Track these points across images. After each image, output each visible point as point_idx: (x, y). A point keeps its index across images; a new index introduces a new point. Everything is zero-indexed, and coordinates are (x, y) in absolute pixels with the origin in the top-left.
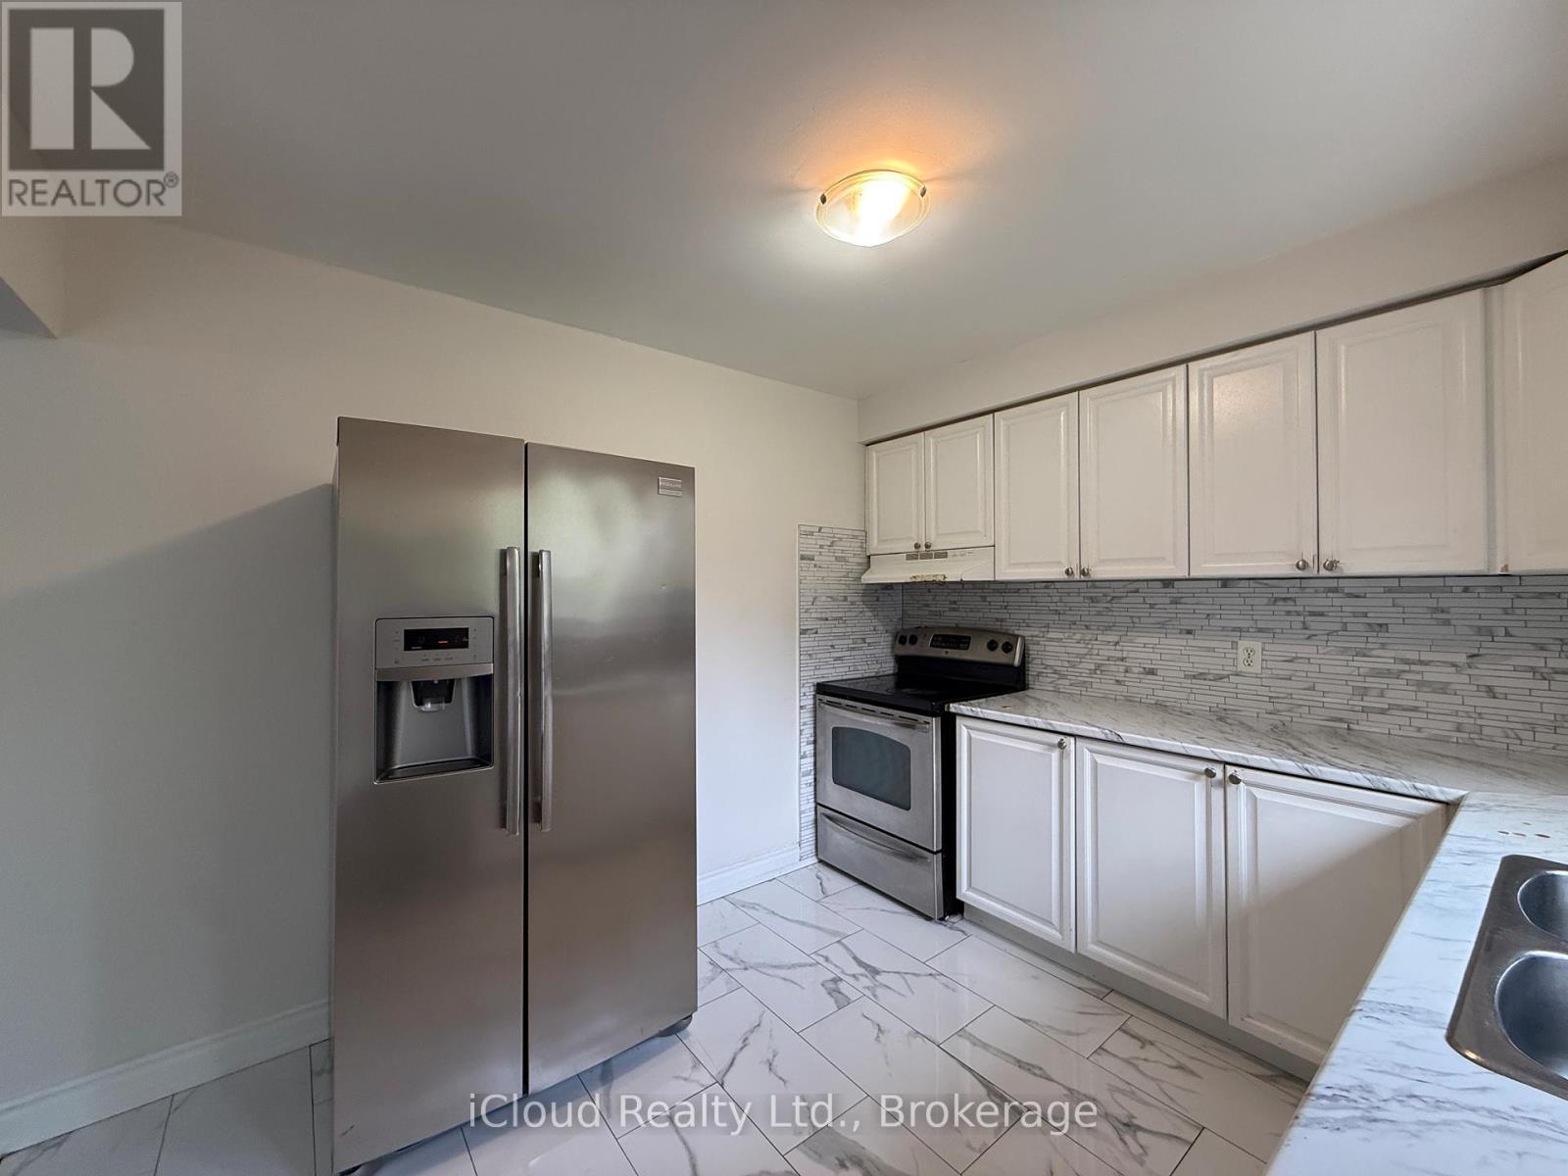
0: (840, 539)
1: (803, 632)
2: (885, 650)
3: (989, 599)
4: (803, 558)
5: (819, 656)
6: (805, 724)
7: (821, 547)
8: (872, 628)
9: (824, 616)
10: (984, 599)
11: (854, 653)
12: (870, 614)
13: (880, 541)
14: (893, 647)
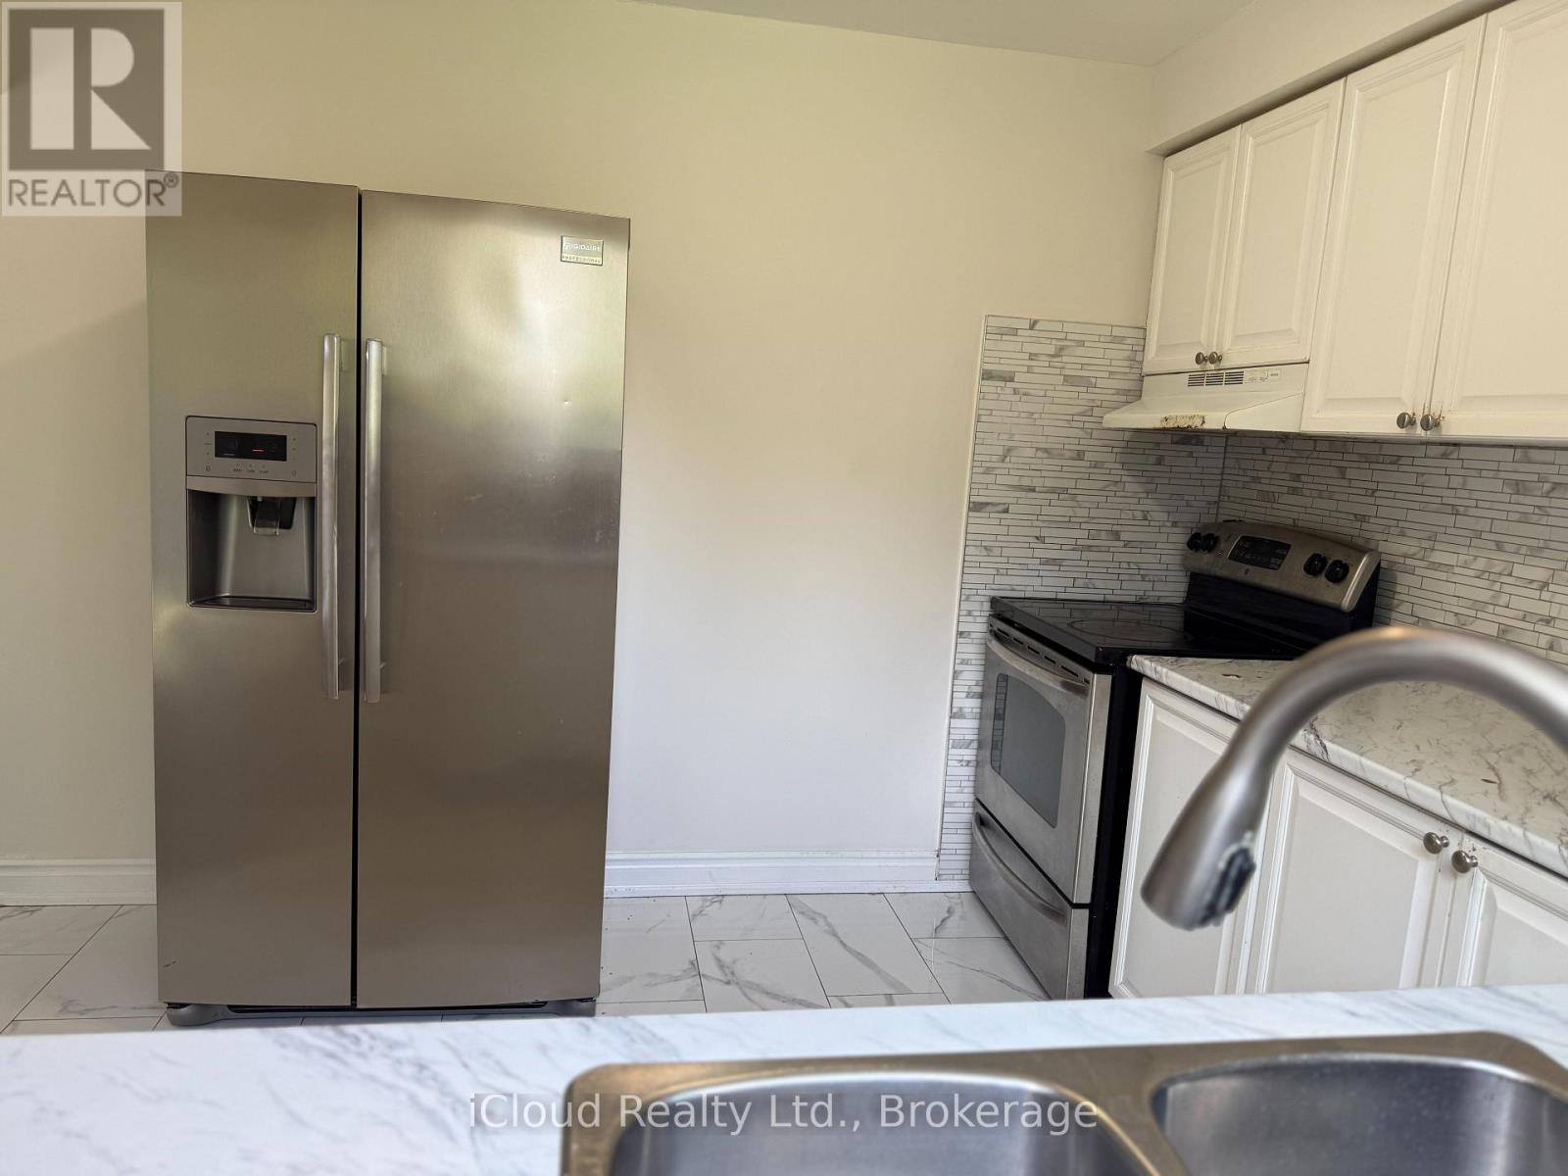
0: (1081, 343)
1: (975, 507)
2: (1164, 559)
3: (1350, 474)
4: (987, 376)
5: (1006, 552)
6: (964, 662)
7: (1032, 356)
8: (1139, 515)
9: (1026, 482)
10: (1342, 470)
11: (1087, 555)
12: (1138, 488)
13: (1161, 348)
14: (1185, 558)
